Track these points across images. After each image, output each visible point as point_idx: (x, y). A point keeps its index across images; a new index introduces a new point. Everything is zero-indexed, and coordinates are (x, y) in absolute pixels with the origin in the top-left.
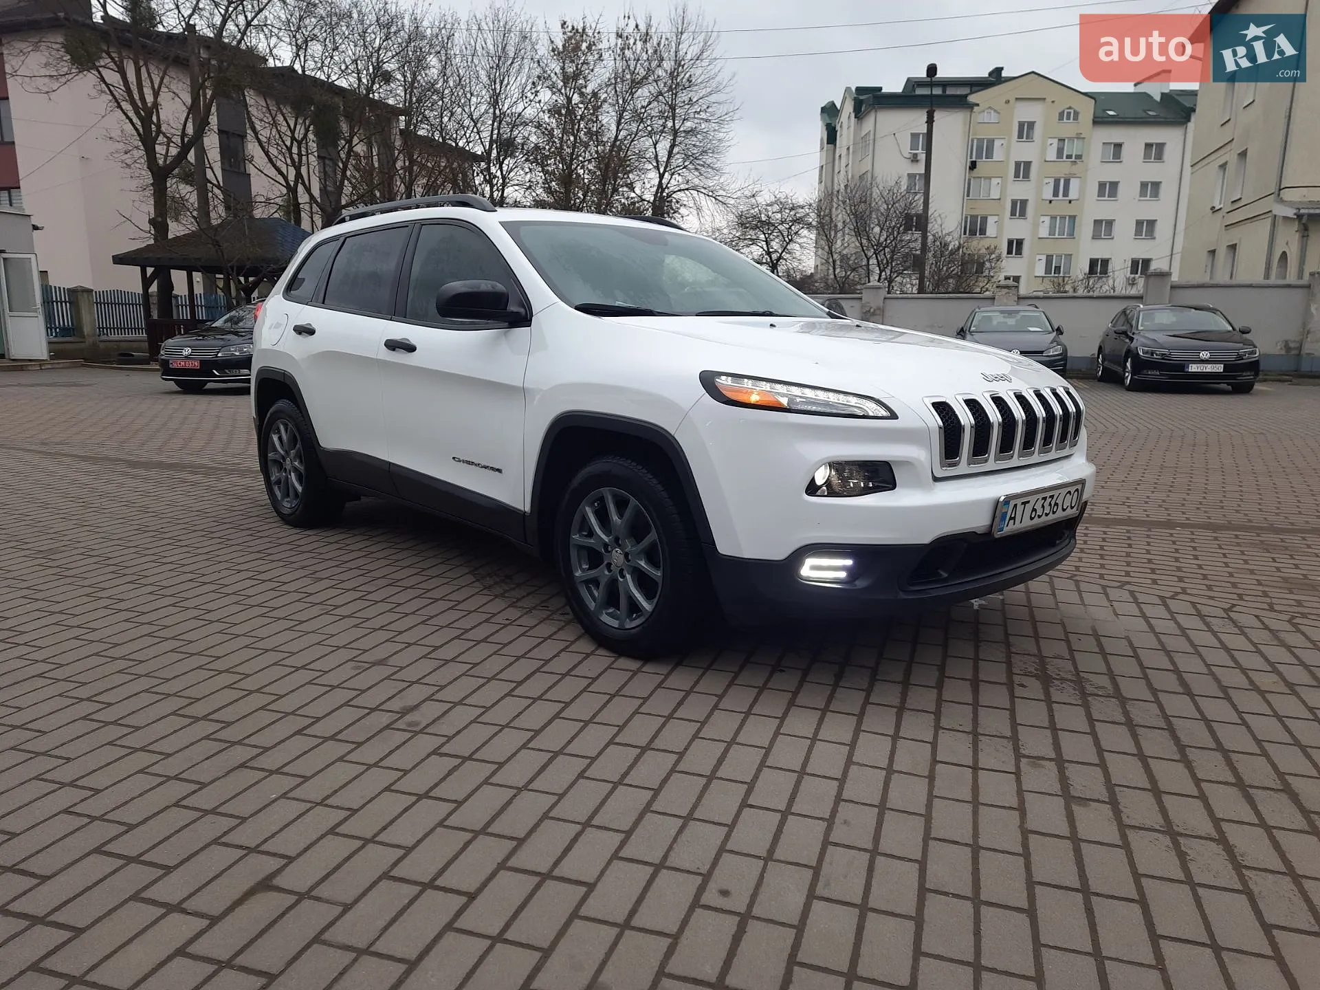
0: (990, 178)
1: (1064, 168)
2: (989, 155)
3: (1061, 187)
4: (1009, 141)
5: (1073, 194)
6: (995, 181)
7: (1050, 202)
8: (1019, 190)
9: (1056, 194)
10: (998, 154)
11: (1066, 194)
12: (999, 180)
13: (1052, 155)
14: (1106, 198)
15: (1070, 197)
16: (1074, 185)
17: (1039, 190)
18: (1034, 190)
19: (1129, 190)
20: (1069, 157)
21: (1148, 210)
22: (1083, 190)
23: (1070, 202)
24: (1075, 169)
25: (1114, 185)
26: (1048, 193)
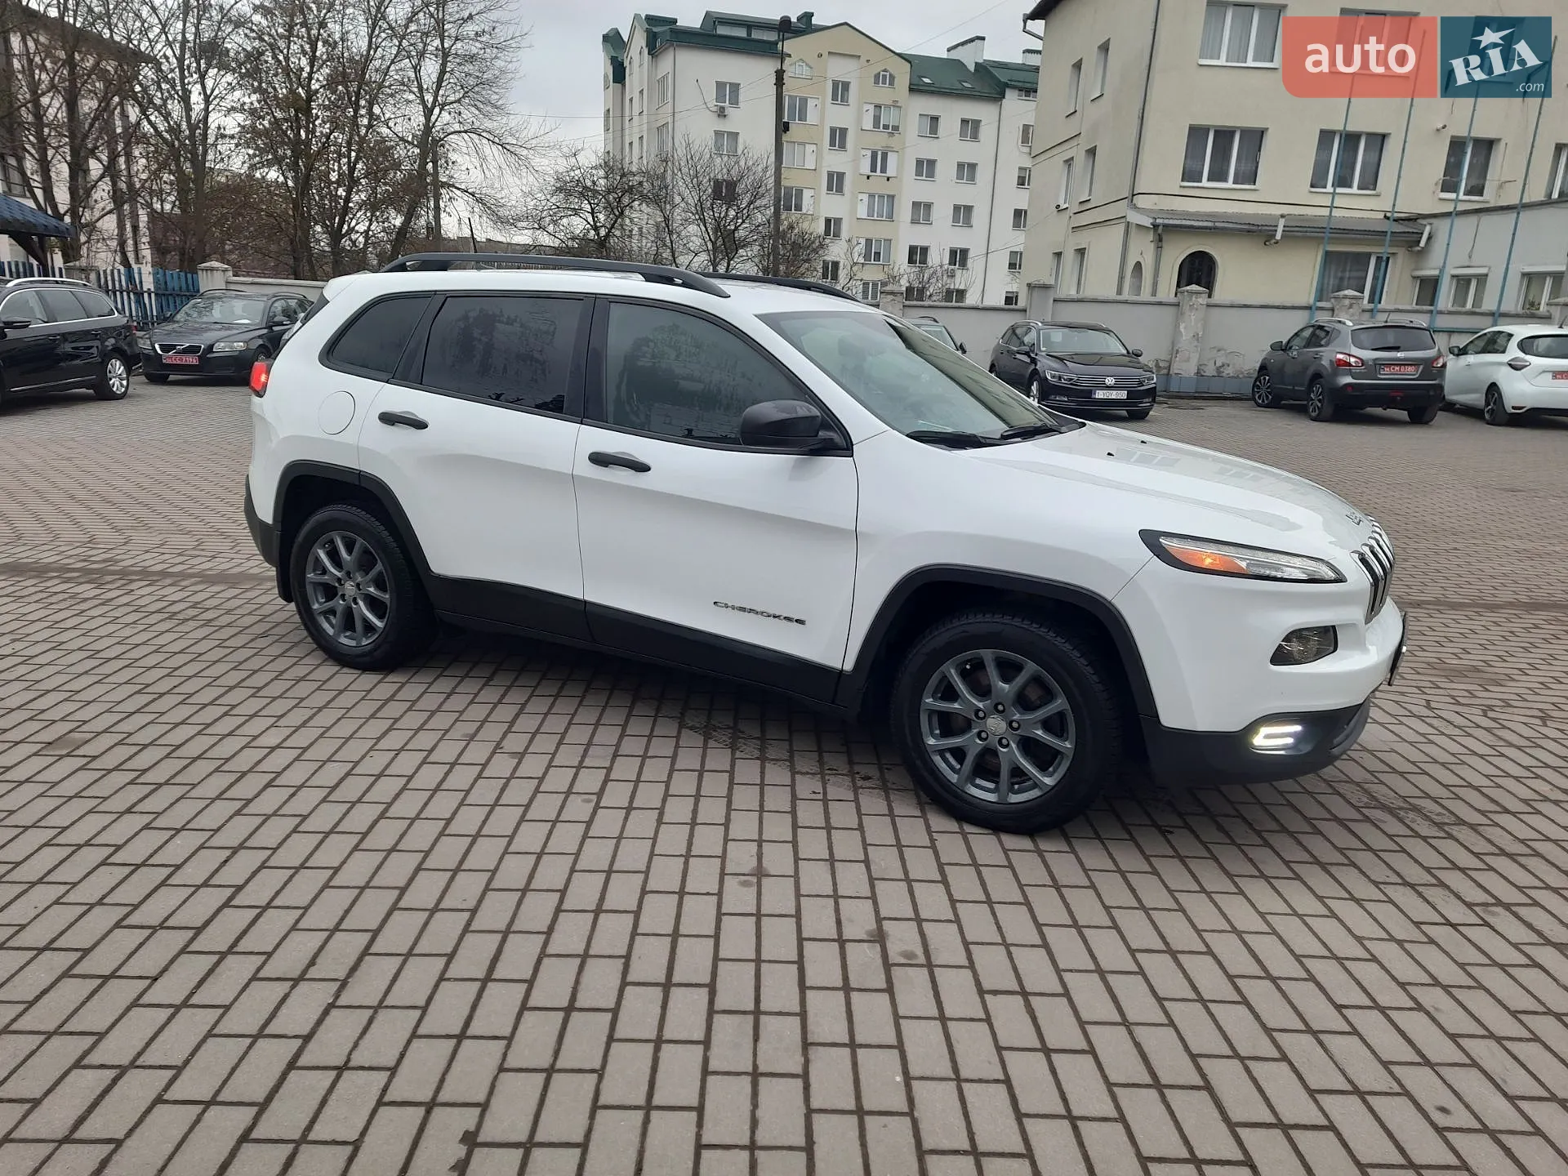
0: (804, 144)
1: (880, 140)
2: (802, 117)
3: (878, 161)
4: (823, 103)
5: (890, 172)
6: (810, 148)
7: (868, 178)
8: (836, 161)
9: (873, 169)
10: (812, 117)
11: (884, 170)
12: (814, 147)
13: (868, 124)
14: (924, 178)
15: (889, 174)
16: (892, 159)
17: (856, 161)
18: (852, 162)
19: (946, 170)
20: (886, 127)
21: (965, 194)
22: (900, 165)
23: (888, 180)
24: (894, 142)
25: (932, 163)
26: (866, 168)
